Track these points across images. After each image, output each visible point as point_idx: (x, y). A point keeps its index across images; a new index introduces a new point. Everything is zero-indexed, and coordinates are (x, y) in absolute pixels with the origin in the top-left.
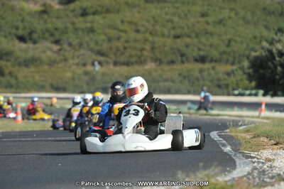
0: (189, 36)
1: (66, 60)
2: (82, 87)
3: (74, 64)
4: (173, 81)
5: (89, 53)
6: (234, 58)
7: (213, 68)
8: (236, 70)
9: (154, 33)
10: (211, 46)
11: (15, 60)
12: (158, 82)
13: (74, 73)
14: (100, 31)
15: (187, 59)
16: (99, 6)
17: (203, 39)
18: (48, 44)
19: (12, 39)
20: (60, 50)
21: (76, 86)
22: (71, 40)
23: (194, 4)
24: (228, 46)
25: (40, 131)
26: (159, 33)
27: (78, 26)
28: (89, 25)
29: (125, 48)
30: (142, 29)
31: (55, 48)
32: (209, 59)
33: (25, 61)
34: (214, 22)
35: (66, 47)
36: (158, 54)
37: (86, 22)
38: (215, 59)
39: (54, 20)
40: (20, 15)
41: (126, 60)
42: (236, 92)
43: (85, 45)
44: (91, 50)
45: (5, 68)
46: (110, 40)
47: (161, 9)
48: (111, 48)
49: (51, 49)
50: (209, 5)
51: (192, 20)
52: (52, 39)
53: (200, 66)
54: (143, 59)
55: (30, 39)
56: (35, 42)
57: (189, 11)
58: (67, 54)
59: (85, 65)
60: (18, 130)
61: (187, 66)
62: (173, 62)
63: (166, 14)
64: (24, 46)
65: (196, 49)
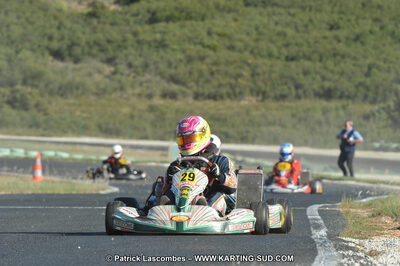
0: (309, 59)
1: (122, 89)
2: (145, 129)
3: (133, 95)
4: (283, 126)
5: (158, 78)
6: (376, 93)
7: (344, 107)
8: (378, 112)
9: (256, 51)
10: (342, 73)
11: (46, 86)
12: (259, 125)
13: (134, 108)
14: (175, 47)
15: (304, 92)
16: (176, 8)
17: (330, 64)
18: (97, 64)
19: (43, 54)
20: (114, 73)
21: (135, 128)
22: (131, 58)
23: (319, 10)
24: (368, 75)
25: (64, 195)
26: (265, 53)
27: (142, 37)
28: (158, 36)
29: (212, 73)
30: (239, 45)
31: (108, 69)
32: (338, 93)
33: (60, 88)
34: (347, 38)
35: (123, 68)
36: (260, 84)
37: (155, 33)
38: (346, 93)
39: (108, 27)
40: (55, 18)
41: (213, 91)
42: (377, 145)
43: (152, 67)
44: (161, 74)
45: (29, 96)
46: (190, 60)
47: (269, 15)
48: (191, 73)
49: (100, 72)
50: (341, 12)
51: (315, 34)
52: (102, 56)
53: (324, 103)
54: (237, 90)
55: (70, 55)
56: (77, 61)
57: (311, 20)
58: (124, 79)
59: (150, 96)
60: (30, 192)
61: (305, 103)
62: (283, 97)
63: (277, 23)
64: (59, 65)
65: (318, 77)
